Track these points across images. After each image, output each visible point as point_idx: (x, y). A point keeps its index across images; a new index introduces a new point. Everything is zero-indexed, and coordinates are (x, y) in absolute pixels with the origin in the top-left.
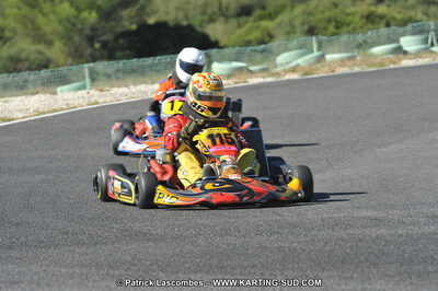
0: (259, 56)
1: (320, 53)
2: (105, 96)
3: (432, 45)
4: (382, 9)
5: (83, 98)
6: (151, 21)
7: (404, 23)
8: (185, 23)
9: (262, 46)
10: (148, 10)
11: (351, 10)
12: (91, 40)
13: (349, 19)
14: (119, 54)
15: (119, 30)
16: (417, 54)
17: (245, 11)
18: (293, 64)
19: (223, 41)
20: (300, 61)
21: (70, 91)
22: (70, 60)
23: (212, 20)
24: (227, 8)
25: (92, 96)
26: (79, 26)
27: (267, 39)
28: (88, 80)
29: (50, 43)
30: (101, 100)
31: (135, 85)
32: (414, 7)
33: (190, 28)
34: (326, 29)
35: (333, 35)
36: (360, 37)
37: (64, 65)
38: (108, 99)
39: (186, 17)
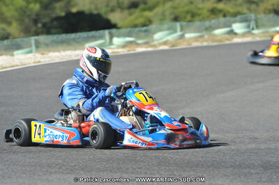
0: (143, 34)
1: (182, 33)
2: (45, 58)
3: (253, 29)
4: (221, 6)
5: (31, 58)
6: (74, 10)
7: (235, 15)
8: (95, 12)
9: (145, 28)
10: (72, 3)
11: (201, 6)
12: (36, 22)
13: (200, 12)
14: (53, 31)
15: (54, 15)
16: (244, 35)
17: (134, 6)
18: (165, 40)
19: (120, 24)
20: (169, 38)
21: (22, 54)
22: (22, 35)
23: (113, 10)
24: (123, 3)
25: (37, 58)
26: (28, 13)
27: (147, 23)
28: (34, 47)
29: (9, 23)
30: (42, 60)
31: (64, 50)
32: (241, 5)
33: (99, 16)
34: (185, 17)
35: (190, 21)
36: (207, 23)
37: (18, 37)
38: (47, 60)
39: (96, 9)
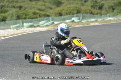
1: (53, 22)
3: (81, 20)
9: (37, 19)
20: (47, 24)
27: (38, 17)
36: (63, 17)
